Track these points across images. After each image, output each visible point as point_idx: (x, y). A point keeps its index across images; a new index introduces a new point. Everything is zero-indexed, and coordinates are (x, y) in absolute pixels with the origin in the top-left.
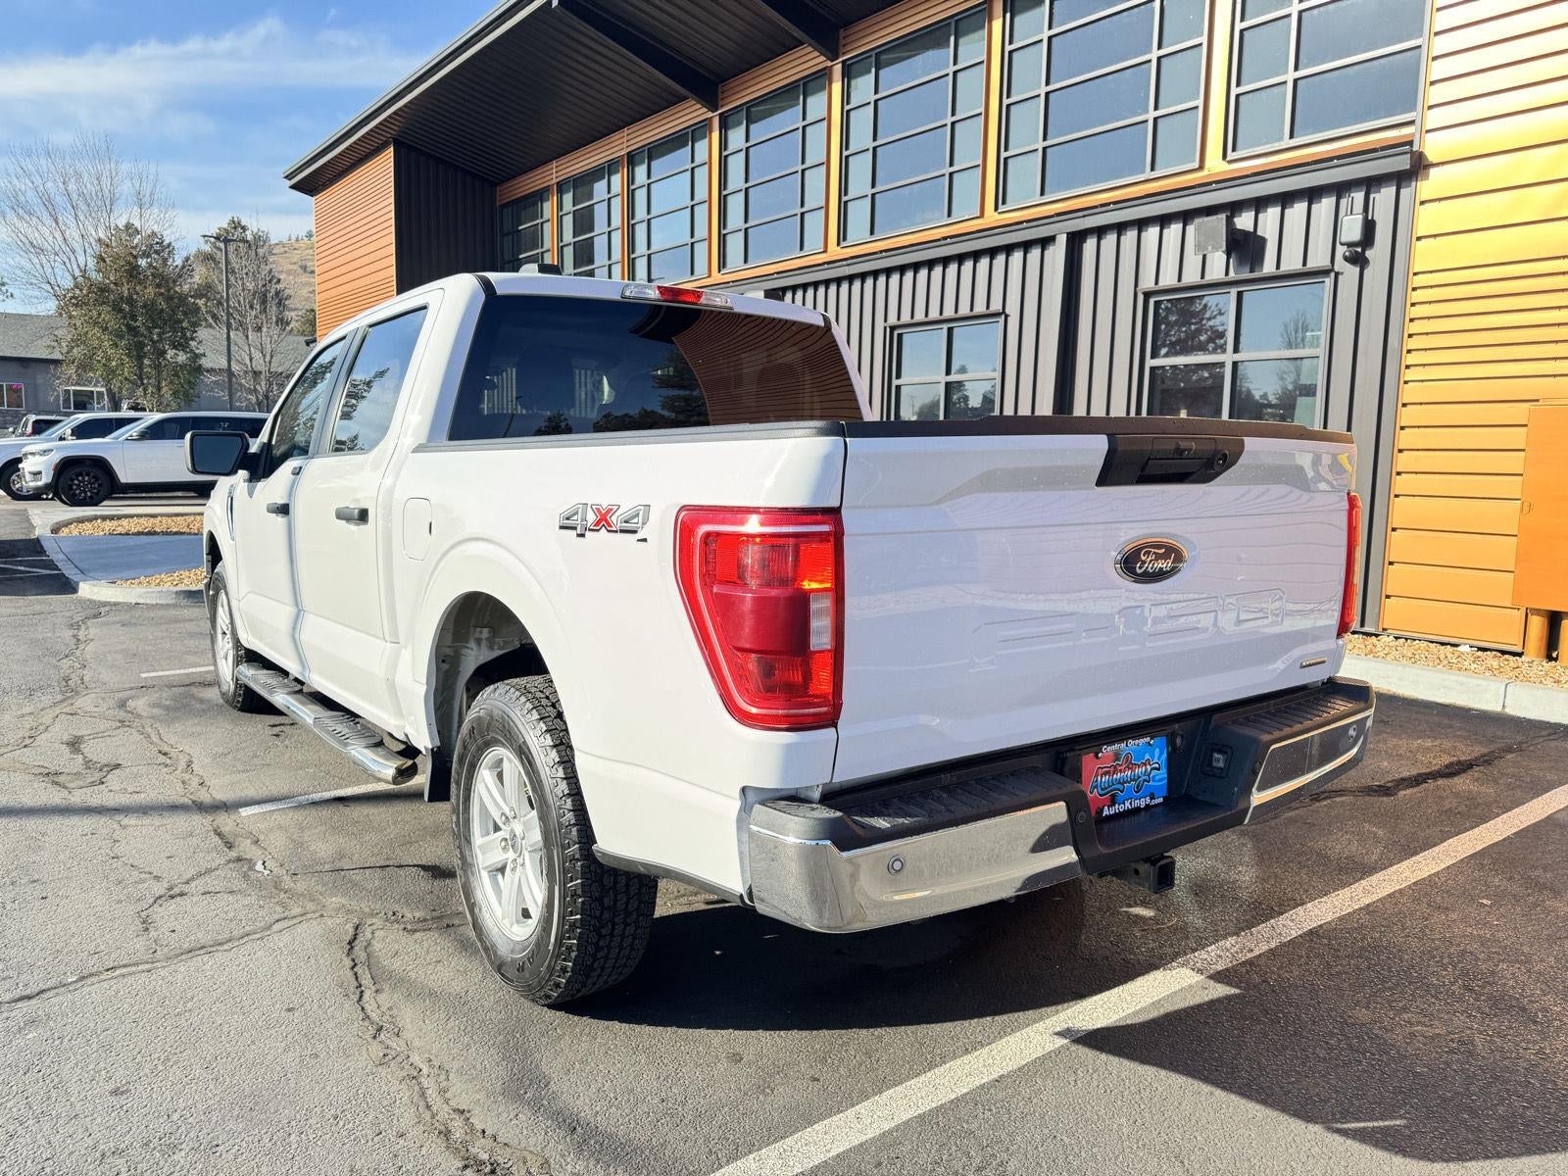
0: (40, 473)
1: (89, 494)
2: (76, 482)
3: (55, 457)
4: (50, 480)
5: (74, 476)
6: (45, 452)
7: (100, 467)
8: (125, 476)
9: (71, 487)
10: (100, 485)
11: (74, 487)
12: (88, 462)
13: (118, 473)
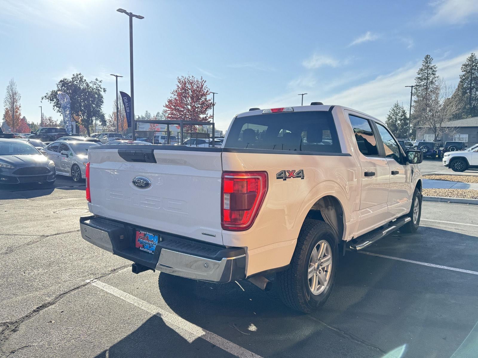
0: (446, 161)
1: (459, 168)
2: (456, 164)
3: (451, 157)
4: (448, 164)
5: (455, 163)
6: (449, 155)
7: (463, 160)
8: (471, 163)
9: (454, 166)
10: (463, 166)
11: (455, 166)
12: (461, 158)
13: (469, 162)
